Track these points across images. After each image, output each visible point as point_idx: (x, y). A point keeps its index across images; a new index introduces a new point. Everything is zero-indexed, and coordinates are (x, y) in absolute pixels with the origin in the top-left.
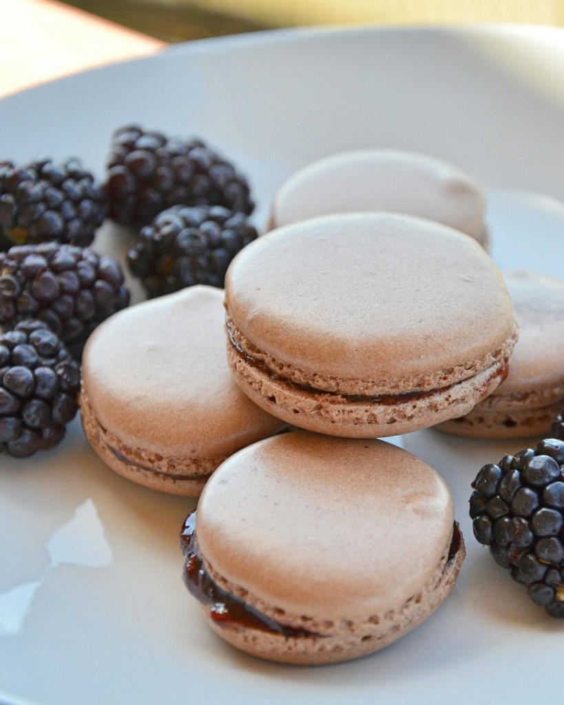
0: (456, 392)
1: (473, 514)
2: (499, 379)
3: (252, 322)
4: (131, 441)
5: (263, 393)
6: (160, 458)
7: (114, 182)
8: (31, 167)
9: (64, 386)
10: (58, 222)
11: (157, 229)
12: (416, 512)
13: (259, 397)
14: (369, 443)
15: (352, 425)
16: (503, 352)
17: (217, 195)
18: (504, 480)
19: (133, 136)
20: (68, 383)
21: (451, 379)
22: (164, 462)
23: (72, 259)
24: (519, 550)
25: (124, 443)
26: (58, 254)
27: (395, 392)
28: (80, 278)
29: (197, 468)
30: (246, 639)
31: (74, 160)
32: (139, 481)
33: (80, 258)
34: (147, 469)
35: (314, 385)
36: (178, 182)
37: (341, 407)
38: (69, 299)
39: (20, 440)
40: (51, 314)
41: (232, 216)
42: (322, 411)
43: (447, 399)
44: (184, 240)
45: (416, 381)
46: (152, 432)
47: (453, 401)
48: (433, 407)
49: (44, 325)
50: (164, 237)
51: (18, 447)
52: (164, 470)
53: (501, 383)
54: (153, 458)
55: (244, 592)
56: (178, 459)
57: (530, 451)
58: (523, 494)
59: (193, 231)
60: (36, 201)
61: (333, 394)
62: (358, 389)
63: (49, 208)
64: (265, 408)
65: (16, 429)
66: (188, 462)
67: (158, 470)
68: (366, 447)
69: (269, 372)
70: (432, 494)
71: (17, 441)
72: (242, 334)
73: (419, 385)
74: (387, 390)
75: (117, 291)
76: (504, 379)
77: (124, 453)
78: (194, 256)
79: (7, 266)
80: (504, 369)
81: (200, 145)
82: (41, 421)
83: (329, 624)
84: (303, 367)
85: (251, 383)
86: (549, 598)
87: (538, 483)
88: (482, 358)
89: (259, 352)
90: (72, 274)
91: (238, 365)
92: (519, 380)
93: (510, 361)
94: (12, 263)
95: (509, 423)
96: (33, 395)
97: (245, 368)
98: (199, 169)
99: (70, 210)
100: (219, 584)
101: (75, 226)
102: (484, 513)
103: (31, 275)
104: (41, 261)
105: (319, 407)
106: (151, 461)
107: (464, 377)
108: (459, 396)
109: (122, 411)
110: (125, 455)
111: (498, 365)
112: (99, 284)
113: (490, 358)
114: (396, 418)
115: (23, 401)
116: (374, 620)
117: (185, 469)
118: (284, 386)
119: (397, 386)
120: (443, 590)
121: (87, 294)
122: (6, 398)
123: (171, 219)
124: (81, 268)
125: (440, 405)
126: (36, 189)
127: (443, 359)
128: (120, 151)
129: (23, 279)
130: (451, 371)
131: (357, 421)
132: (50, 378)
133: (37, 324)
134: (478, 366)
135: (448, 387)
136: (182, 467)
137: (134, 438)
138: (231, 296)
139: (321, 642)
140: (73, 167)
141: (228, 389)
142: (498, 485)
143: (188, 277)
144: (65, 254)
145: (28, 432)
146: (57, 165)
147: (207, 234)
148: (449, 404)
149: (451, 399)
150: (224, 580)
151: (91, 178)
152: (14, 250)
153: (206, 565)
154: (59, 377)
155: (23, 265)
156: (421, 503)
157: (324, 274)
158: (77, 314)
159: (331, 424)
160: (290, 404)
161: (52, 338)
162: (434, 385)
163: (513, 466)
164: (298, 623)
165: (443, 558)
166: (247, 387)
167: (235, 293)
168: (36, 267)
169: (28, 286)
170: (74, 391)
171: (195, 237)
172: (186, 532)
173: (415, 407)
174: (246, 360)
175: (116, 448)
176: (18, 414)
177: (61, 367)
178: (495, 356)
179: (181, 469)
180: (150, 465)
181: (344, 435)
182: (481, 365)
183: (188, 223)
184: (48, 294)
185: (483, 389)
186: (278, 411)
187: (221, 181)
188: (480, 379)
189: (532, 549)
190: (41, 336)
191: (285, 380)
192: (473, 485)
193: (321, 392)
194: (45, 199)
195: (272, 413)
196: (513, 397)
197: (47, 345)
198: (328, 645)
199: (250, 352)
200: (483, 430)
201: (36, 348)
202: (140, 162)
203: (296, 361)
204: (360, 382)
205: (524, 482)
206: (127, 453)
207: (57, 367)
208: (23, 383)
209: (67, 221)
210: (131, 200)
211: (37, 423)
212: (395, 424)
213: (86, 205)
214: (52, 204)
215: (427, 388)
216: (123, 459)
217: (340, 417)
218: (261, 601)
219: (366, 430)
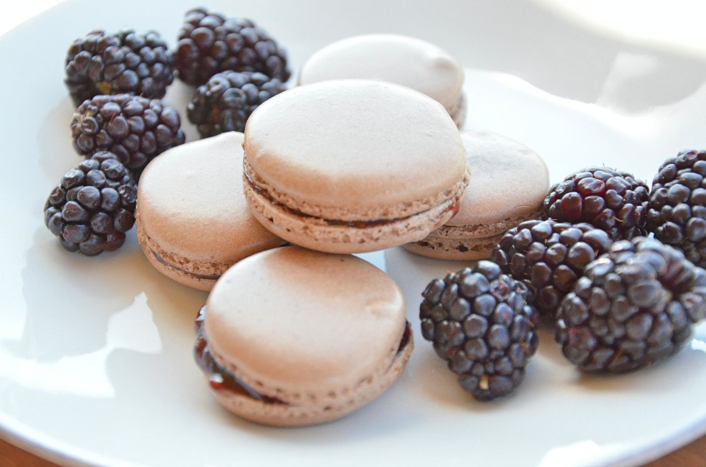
0: (414, 222)
1: (422, 316)
2: (450, 213)
3: (259, 160)
4: (167, 247)
5: (265, 214)
6: (188, 261)
7: (182, 50)
8: (117, 36)
9: (125, 203)
10: (134, 79)
11: (209, 88)
12: (374, 312)
13: (262, 218)
14: (345, 257)
15: (331, 242)
16: (453, 193)
17: (260, 64)
18: (446, 292)
19: (200, 16)
20: (127, 201)
21: (410, 211)
22: (190, 265)
23: (140, 107)
24: (454, 347)
25: (162, 248)
26: (130, 102)
27: (366, 219)
28: (145, 121)
29: (216, 270)
30: (234, 403)
31: (153, 32)
32: (174, 279)
33: (148, 107)
34: (178, 269)
35: (303, 210)
36: (231, 53)
37: (322, 228)
38: (136, 137)
39: (89, 242)
40: (122, 148)
41: (269, 81)
42: (308, 231)
43: (406, 227)
44: (228, 98)
45: (382, 211)
46: (182, 240)
47: (412, 228)
48: (395, 232)
49: (114, 156)
50: (213, 93)
51: (87, 247)
52: (191, 270)
53: (453, 217)
54: (182, 261)
55: (234, 367)
56: (201, 262)
57: (468, 270)
58: (458, 304)
59: (237, 90)
60: (118, 62)
61: (317, 218)
62: (336, 215)
63: (128, 68)
64: (266, 226)
65: (85, 234)
66: (208, 265)
67: (186, 270)
68: (342, 261)
69: (271, 199)
70: (390, 299)
71: (86, 243)
72: (252, 169)
73: (385, 214)
74: (358, 217)
75: (175, 134)
76: (455, 213)
77: (161, 256)
78: (235, 109)
79: (90, 109)
80: (454, 205)
81: (252, 26)
82: (105, 229)
83: (297, 396)
84: (295, 196)
85: (256, 207)
86: (473, 386)
87: (471, 295)
88: (436, 196)
89: (264, 183)
90: (139, 118)
91: (248, 192)
92: (469, 214)
93: (461, 200)
94: (94, 108)
95: (462, 249)
96: (99, 209)
97: (253, 195)
98: (247, 43)
99: (144, 70)
100: (217, 360)
101: (148, 82)
102: (429, 317)
103: (108, 118)
104: (116, 107)
105: (306, 228)
106: (181, 263)
107: (420, 210)
108: (417, 224)
109: (162, 223)
110: (162, 257)
111: (450, 202)
112: (160, 127)
113: (442, 197)
114: (366, 239)
115: (91, 213)
116: (332, 394)
117: (206, 270)
118: (281, 209)
119: (366, 215)
120: (392, 374)
121: (150, 134)
122: (79, 209)
123: (220, 80)
124: (147, 114)
125: (401, 230)
126: (118, 53)
127: (405, 195)
128: (189, 26)
129: (101, 120)
130: (410, 205)
131: (335, 240)
132: (114, 196)
133: (109, 154)
134: (432, 202)
135: (408, 217)
136: (204, 269)
137: (168, 244)
138: (247, 139)
139: (291, 410)
140: (151, 37)
141: (243, 211)
142: (441, 296)
143: (230, 125)
144: (136, 103)
145: (95, 236)
146: (138, 36)
147: (246, 93)
148: (409, 230)
149: (409, 227)
150: (221, 357)
151: (165, 48)
152: (96, 98)
153: (209, 345)
154: (121, 196)
155: (102, 110)
156: (378, 306)
157: (318, 125)
158: (141, 149)
159: (315, 242)
160: (284, 225)
161: (119, 166)
162: (396, 214)
163: (453, 281)
164: (272, 394)
165: (392, 350)
166: (254, 209)
167: (250, 137)
168: (110, 111)
169: (104, 126)
170: (132, 208)
171: (237, 95)
172: (201, 318)
173: (380, 231)
174: (254, 189)
175: (156, 252)
176: (87, 222)
177: (123, 188)
178: (447, 195)
179: (203, 271)
180: (180, 266)
181: (325, 250)
182: (435, 201)
183: (233, 84)
184: (120, 132)
185: (437, 220)
186: (276, 229)
187: (264, 53)
188: (434, 212)
189: (462, 347)
190: (109, 164)
191: (281, 206)
192: (423, 294)
193: (308, 216)
194: (125, 61)
195: (271, 231)
196: (465, 228)
197: (114, 171)
198: (297, 412)
199: (257, 183)
200: (442, 254)
201: (106, 173)
202: (202, 36)
203: (290, 191)
204: (338, 210)
205: (460, 293)
206: (164, 256)
207: (120, 188)
208: (91, 199)
209: (141, 78)
210: (195, 65)
211: (101, 230)
212: (365, 244)
213: (158, 67)
214: (131, 65)
215: (391, 217)
216: (161, 261)
217: (321, 236)
218: (246, 376)
219: (342, 248)
